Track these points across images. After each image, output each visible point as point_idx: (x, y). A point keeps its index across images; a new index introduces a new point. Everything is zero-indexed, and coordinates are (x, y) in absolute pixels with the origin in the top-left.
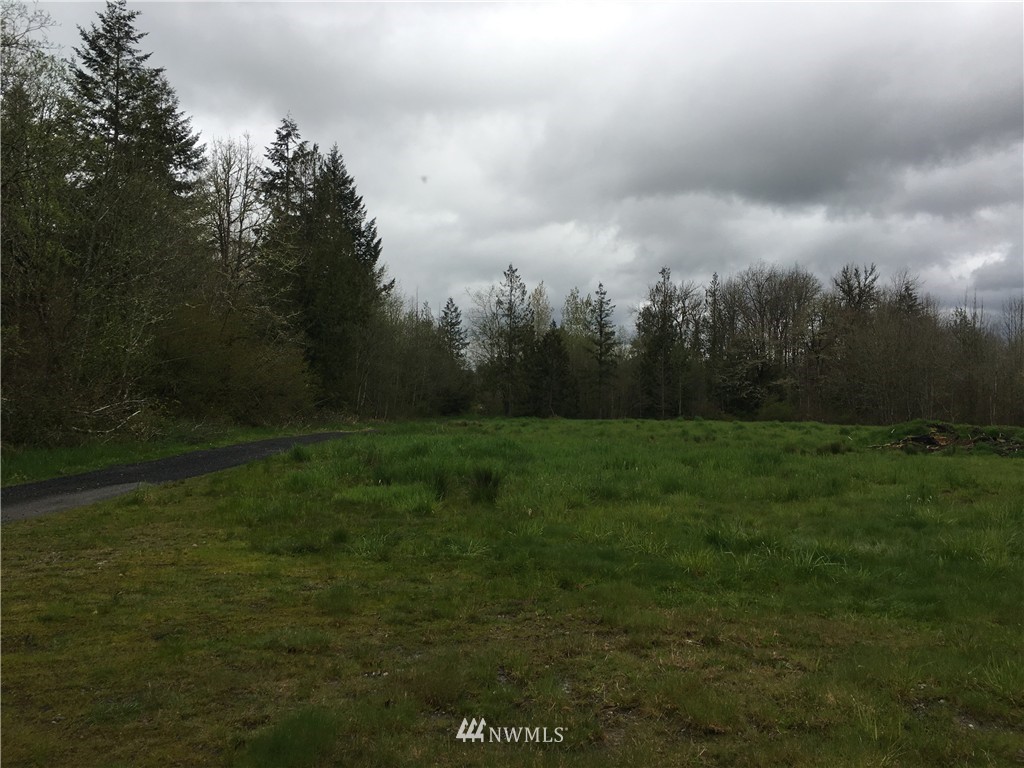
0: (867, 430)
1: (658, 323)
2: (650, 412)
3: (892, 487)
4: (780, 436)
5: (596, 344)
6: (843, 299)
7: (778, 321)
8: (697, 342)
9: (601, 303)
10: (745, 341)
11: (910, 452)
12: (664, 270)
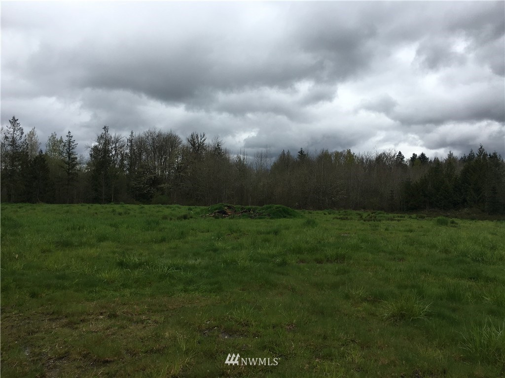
0: (199, 208)
1: (102, 154)
2: (96, 200)
3: (207, 234)
4: (161, 212)
5: (66, 163)
6: (191, 148)
7: (162, 156)
8: (122, 165)
9: (70, 142)
10: (146, 166)
11: (217, 218)
12: (105, 127)
